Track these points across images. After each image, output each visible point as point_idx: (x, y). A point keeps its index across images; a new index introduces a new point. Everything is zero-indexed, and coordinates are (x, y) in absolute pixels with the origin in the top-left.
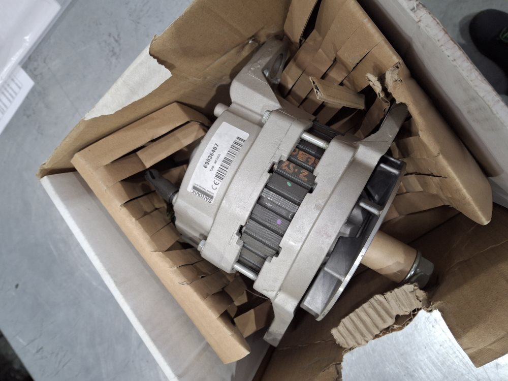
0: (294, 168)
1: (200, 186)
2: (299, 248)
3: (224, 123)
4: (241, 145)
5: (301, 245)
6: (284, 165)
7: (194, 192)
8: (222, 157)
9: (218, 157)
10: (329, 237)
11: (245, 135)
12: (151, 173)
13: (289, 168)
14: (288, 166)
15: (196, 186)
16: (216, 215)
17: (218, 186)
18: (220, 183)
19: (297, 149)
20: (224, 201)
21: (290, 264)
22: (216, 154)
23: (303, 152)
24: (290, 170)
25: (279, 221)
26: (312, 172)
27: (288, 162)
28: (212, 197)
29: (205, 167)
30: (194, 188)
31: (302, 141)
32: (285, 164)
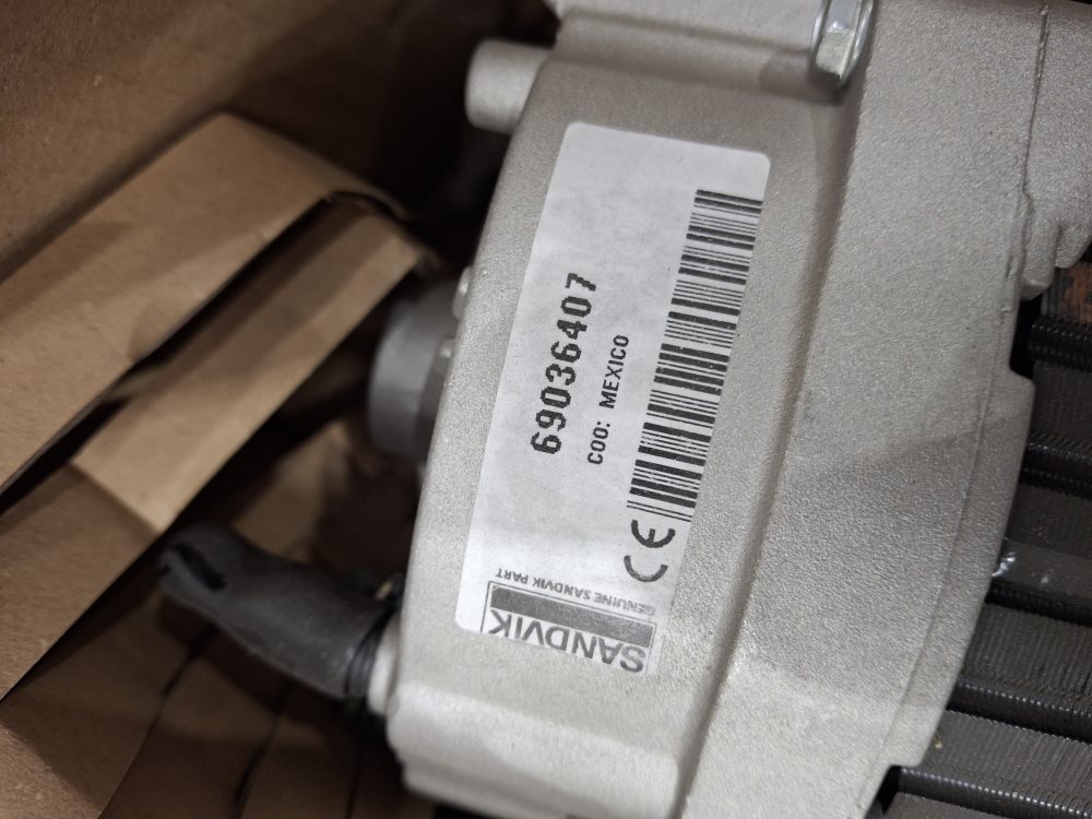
1: (540, 583)
4: (746, 241)
7: (505, 625)
8: (645, 353)
9: (617, 359)
15: (510, 584)
17: (670, 555)
18: (682, 528)
22: (594, 344)
28: (640, 635)
29: (548, 446)
30: (502, 599)
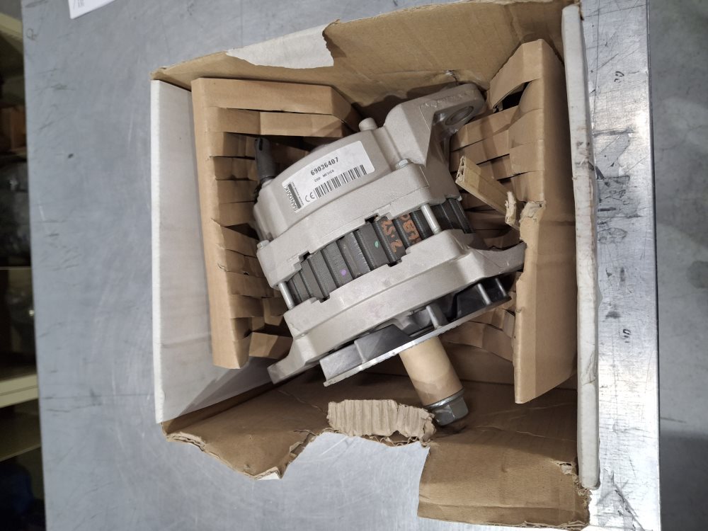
0: (392, 233)
1: (295, 188)
2: (345, 308)
3: (359, 142)
4: (359, 176)
5: (348, 306)
6: (385, 223)
7: (287, 189)
8: (334, 175)
9: (330, 172)
10: (378, 316)
11: (370, 168)
12: (261, 142)
13: (388, 229)
14: (388, 227)
15: (292, 185)
16: (292, 226)
17: (312, 200)
18: (316, 198)
19: (409, 217)
20: (307, 218)
21: (329, 316)
22: (330, 168)
23: (413, 224)
24: (387, 231)
25: (344, 272)
26: (406, 247)
27: (391, 223)
28: (299, 206)
29: (312, 173)
30: (290, 186)
31: (419, 212)
32: (387, 223)
